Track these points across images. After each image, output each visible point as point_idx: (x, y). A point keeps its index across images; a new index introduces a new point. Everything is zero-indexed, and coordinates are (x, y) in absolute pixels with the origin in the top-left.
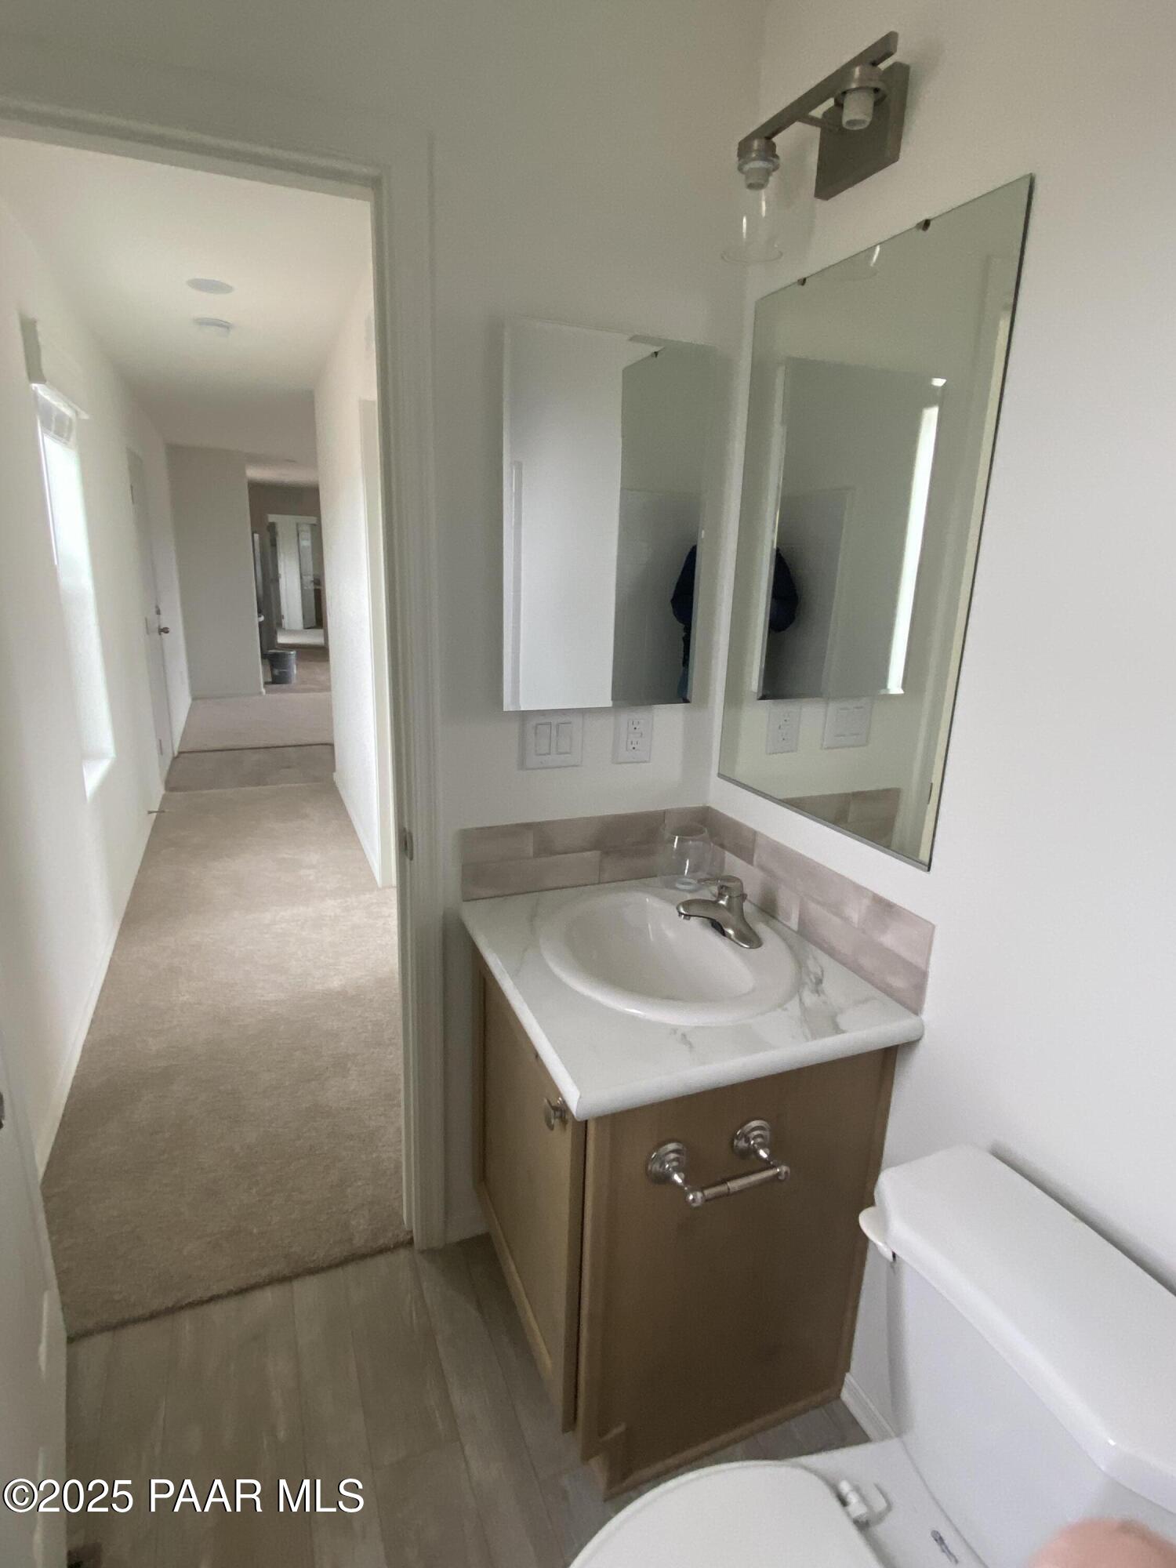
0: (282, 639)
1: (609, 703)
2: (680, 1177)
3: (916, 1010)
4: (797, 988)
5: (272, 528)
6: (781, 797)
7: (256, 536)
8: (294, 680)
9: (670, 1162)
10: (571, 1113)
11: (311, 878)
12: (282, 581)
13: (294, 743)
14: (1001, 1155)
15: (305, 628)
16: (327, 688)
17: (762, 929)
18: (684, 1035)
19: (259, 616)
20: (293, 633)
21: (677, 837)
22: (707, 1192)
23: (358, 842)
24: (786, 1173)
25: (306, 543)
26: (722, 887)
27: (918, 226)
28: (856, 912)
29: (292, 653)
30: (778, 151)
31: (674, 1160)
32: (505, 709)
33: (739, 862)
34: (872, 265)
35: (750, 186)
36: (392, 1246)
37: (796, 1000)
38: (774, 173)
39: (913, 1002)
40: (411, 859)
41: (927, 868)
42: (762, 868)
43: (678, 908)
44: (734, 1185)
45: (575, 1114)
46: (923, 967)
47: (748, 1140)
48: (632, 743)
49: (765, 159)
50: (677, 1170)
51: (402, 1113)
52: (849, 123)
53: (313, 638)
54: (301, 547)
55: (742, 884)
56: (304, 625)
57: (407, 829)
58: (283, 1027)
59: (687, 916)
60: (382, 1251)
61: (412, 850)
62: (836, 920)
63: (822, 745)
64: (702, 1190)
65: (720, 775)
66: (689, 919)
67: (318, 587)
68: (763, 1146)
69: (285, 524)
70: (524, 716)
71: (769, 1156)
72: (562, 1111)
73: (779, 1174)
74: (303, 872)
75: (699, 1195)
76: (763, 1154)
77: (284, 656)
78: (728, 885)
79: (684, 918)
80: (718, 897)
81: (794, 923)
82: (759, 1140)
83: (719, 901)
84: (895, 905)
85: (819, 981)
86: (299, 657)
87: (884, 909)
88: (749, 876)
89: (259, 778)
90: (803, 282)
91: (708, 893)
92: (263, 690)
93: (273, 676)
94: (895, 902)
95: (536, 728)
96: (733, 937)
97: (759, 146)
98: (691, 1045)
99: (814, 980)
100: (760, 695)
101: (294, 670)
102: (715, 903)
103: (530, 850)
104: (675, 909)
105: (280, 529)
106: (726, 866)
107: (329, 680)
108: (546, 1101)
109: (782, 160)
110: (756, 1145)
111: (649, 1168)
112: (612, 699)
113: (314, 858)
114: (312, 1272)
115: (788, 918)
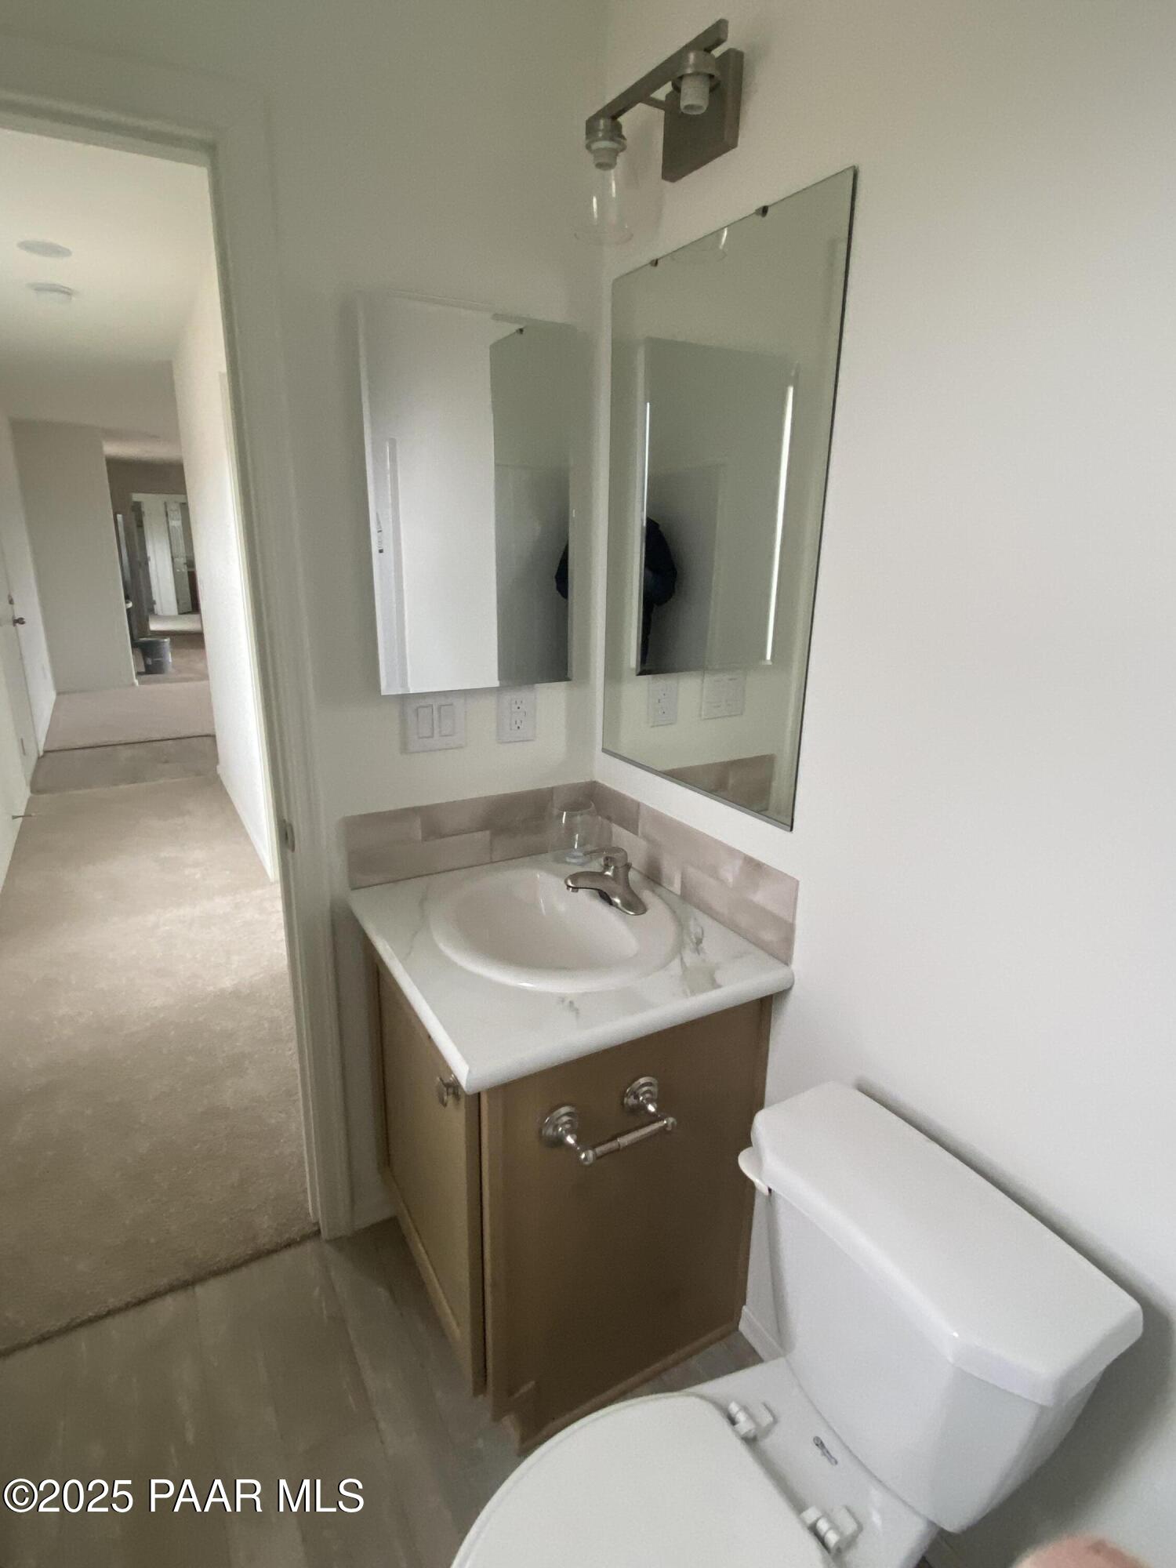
0: (154, 626)
1: (496, 683)
2: (572, 1137)
3: (786, 961)
4: (678, 949)
5: (137, 508)
6: (659, 769)
7: (119, 517)
8: (170, 669)
9: (563, 1125)
10: (462, 1089)
11: (198, 876)
12: (152, 564)
13: (174, 736)
14: (866, 1090)
15: (180, 614)
16: (204, 676)
17: (647, 896)
18: (571, 1003)
19: (127, 603)
20: (166, 618)
21: (565, 813)
22: (599, 1150)
23: (247, 836)
24: (673, 1124)
25: (176, 523)
26: (607, 859)
27: (757, 212)
28: (730, 873)
29: (166, 640)
30: (625, 132)
31: (566, 1123)
32: (383, 694)
33: (625, 832)
34: (721, 247)
35: (600, 166)
36: (298, 1239)
37: (676, 962)
38: (621, 154)
39: (783, 954)
40: (293, 850)
41: (789, 828)
42: (646, 837)
43: (566, 882)
44: (625, 1140)
45: (465, 1089)
46: (790, 920)
47: (637, 1097)
48: (516, 723)
49: (612, 139)
50: (570, 1132)
51: (301, 1104)
52: (687, 107)
53: (186, 624)
54: (170, 528)
55: (626, 854)
56: (178, 609)
57: (287, 820)
58: (173, 1033)
59: (576, 889)
60: (289, 1245)
61: (293, 842)
62: (712, 882)
63: (700, 715)
64: (593, 1148)
65: (604, 750)
66: (577, 891)
67: (191, 570)
68: (650, 1101)
69: (151, 503)
70: (404, 699)
71: (657, 1109)
72: (454, 1087)
73: (666, 1125)
74: (187, 872)
75: (591, 1153)
76: (651, 1108)
77: (157, 644)
78: (613, 857)
79: (573, 891)
80: (605, 869)
81: (676, 887)
82: (648, 1095)
83: (604, 872)
84: (764, 864)
85: (699, 941)
86: (173, 644)
87: (754, 868)
88: (634, 846)
89: (134, 775)
90: (655, 263)
91: (596, 866)
92: (136, 681)
93: (147, 666)
94: (764, 862)
95: (417, 710)
96: (620, 906)
97: (605, 125)
98: (577, 1011)
99: (694, 940)
100: (639, 670)
101: (169, 658)
102: (601, 874)
103: (419, 835)
104: (563, 883)
105: (145, 509)
106: (614, 838)
107: (206, 667)
108: (438, 1079)
109: (629, 142)
110: (644, 1101)
111: (543, 1132)
112: (499, 679)
113: (198, 854)
114: (217, 1273)
115: (671, 883)
